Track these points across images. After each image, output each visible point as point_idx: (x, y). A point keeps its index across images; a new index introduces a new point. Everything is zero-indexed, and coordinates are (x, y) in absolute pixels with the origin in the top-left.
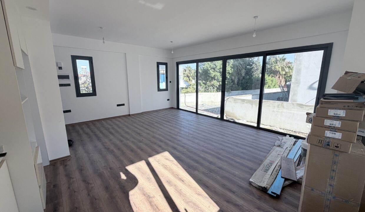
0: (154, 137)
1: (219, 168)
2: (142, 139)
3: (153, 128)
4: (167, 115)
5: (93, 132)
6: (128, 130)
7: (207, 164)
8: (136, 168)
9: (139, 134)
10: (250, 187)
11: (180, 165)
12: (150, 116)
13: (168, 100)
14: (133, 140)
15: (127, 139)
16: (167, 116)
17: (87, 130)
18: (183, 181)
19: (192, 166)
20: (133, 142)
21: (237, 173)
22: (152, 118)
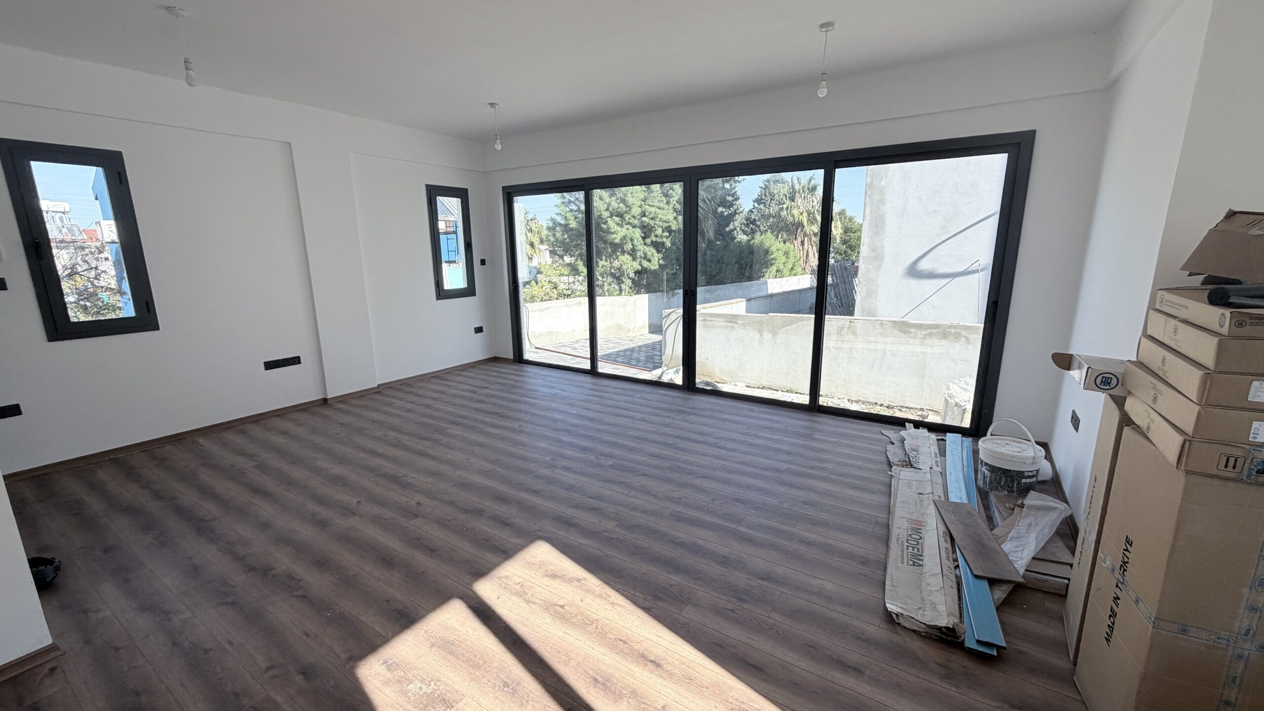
0: (465, 486)
1: (763, 579)
2: (414, 503)
3: (448, 446)
4: (487, 388)
5: (160, 498)
6: (338, 470)
7: (715, 570)
8: (433, 645)
9: (395, 479)
10: (898, 634)
11: (617, 591)
12: (415, 399)
13: (479, 330)
14: (377, 510)
15: (348, 511)
16: (486, 391)
17: (129, 492)
18: (657, 664)
19: (664, 587)
20: (376, 520)
21: (829, 586)
22: (428, 406)
